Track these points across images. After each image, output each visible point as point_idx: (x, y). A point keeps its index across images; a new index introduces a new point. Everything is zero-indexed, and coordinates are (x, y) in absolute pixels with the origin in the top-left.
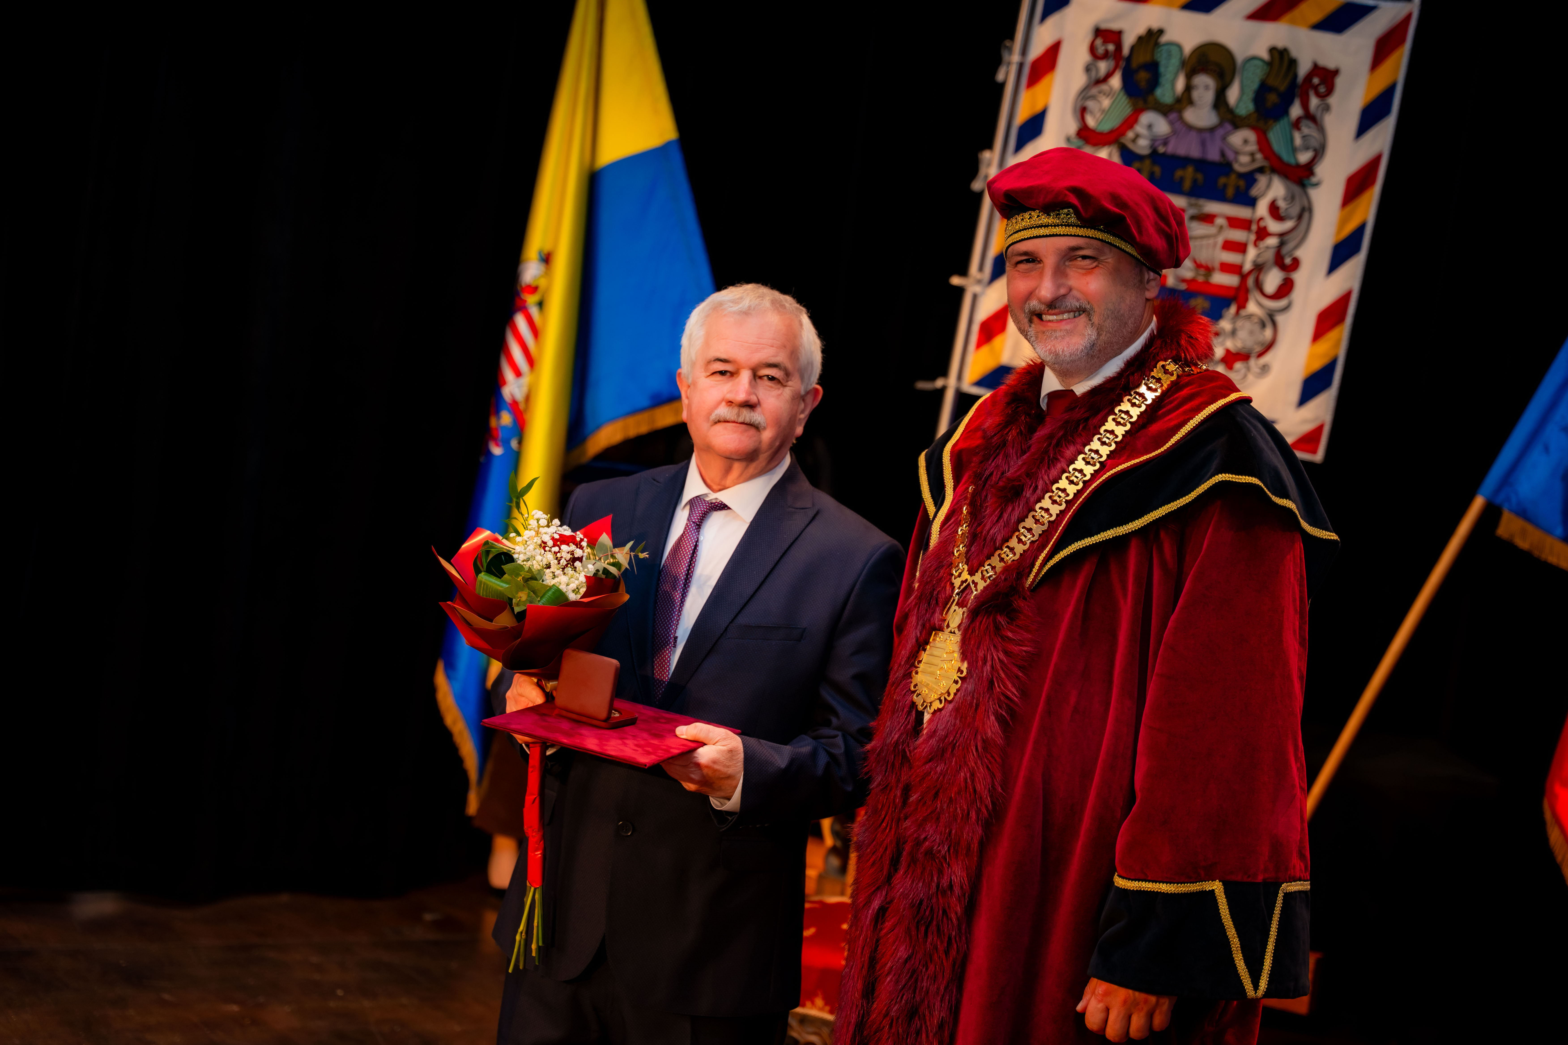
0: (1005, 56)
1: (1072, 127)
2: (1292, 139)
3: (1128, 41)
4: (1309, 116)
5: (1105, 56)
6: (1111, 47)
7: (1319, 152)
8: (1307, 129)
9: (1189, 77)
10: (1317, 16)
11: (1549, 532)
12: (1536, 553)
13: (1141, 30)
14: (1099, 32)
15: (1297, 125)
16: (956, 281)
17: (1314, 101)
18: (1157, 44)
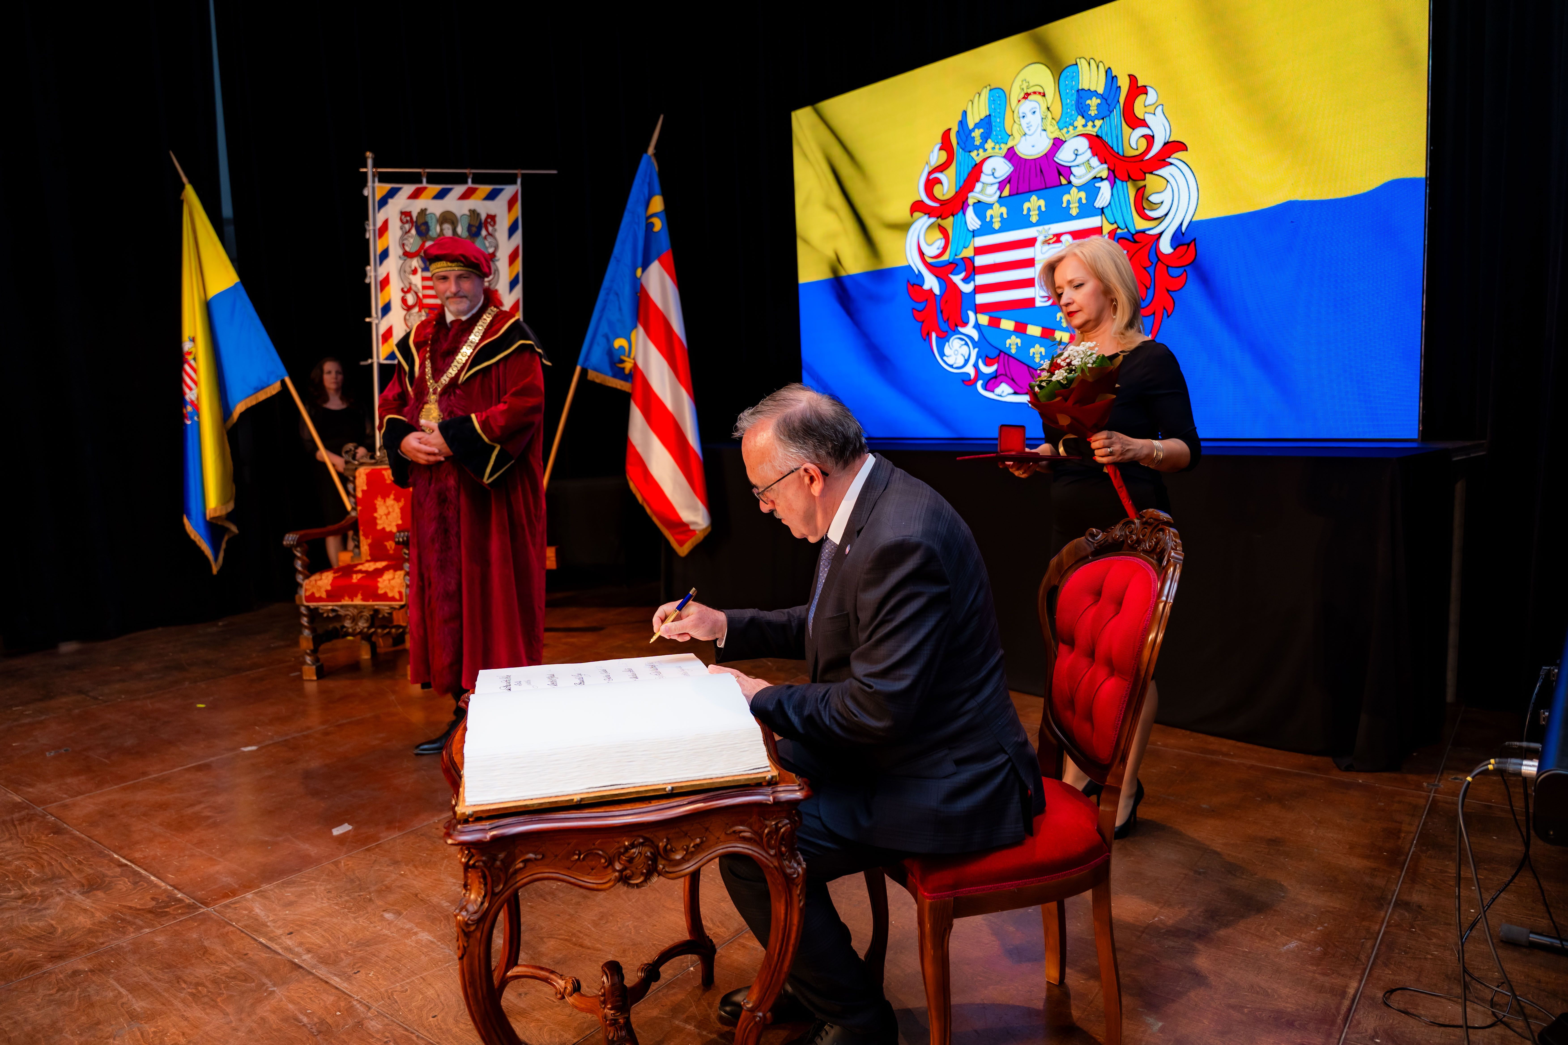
0: (367, 227)
1: (400, 252)
2: (485, 244)
3: (414, 215)
4: (489, 234)
5: (407, 222)
6: (408, 218)
7: (496, 248)
8: (490, 239)
9: (441, 225)
10: (484, 195)
11: (606, 374)
12: (603, 383)
13: (418, 210)
14: (402, 213)
15: (485, 238)
16: (367, 320)
17: (490, 228)
18: (426, 215)
